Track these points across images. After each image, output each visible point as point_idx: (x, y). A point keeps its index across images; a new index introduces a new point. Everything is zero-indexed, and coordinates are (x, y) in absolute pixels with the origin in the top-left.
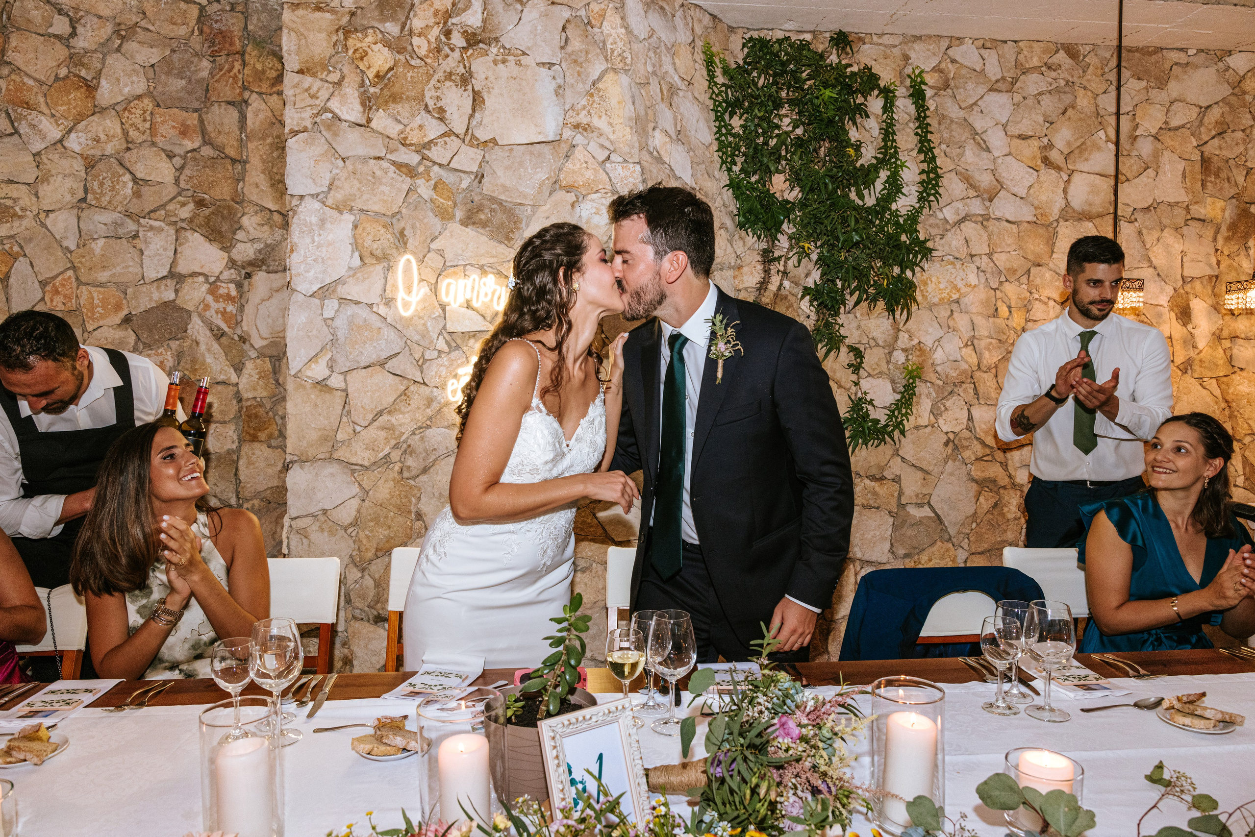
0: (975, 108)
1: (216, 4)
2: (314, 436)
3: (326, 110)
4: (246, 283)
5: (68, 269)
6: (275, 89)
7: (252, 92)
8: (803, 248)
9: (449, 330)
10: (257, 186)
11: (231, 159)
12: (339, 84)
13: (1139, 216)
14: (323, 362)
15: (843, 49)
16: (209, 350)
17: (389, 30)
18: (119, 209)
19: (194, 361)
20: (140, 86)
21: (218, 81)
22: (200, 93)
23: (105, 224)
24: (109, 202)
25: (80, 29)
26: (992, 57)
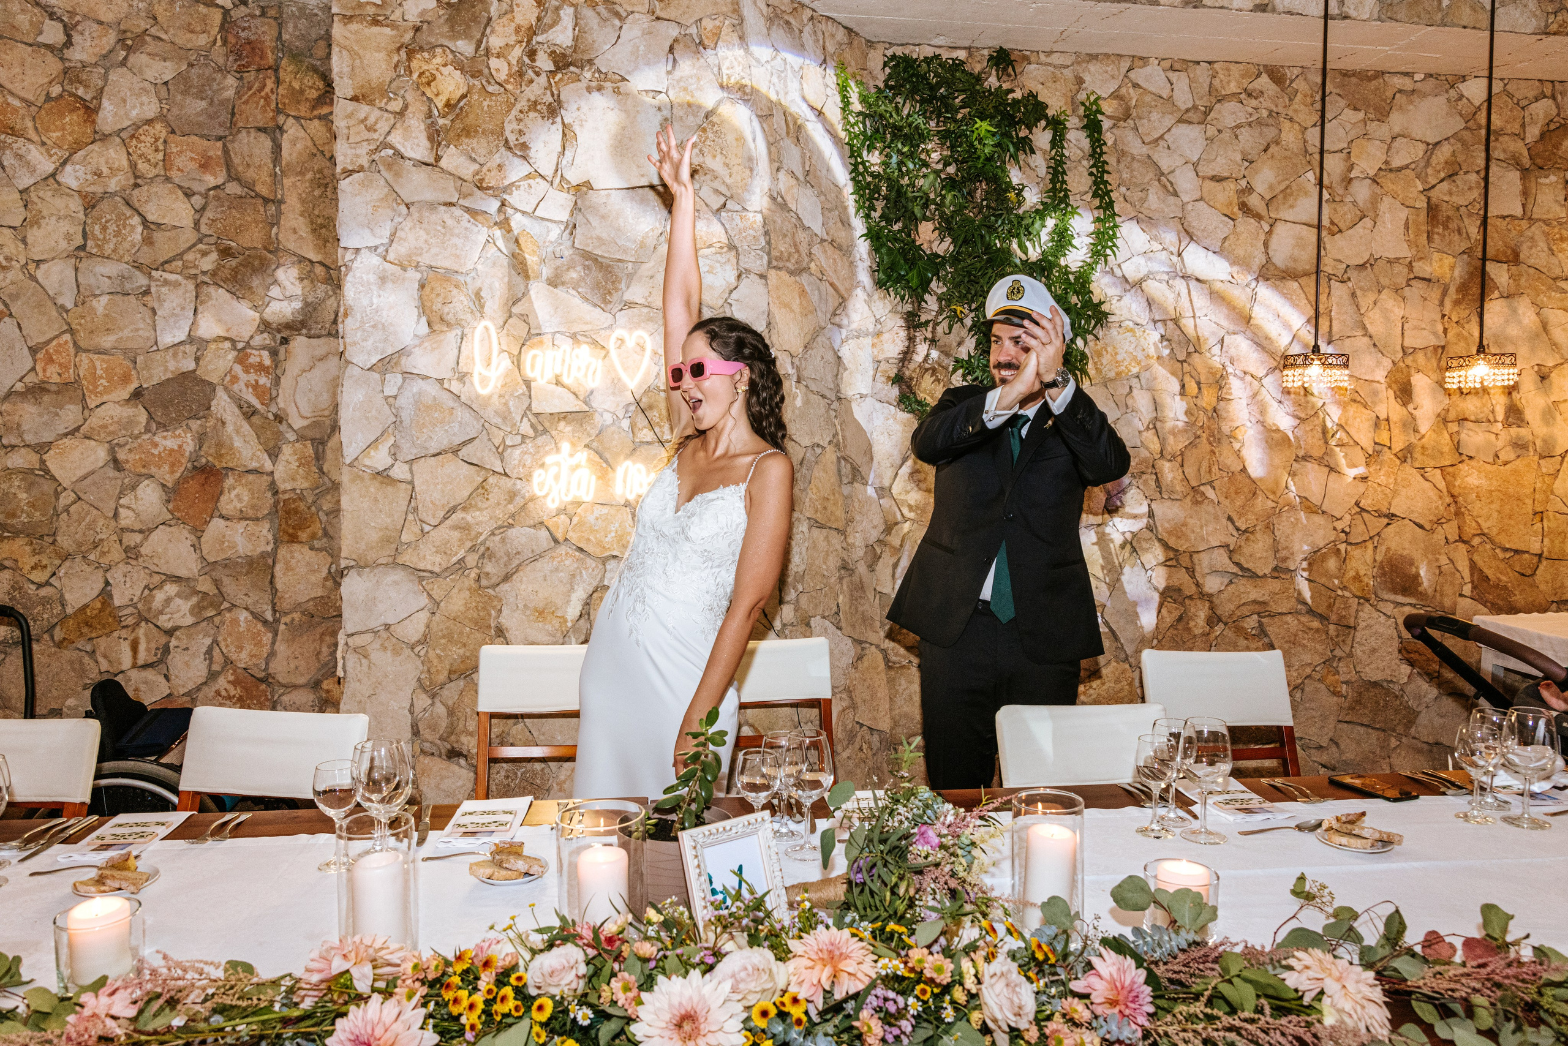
0: (1161, 143)
1: (242, 8)
2: (374, 536)
3: (385, 145)
4: (282, 350)
5: (64, 332)
6: (316, 113)
7: (288, 116)
8: (955, 311)
9: (535, 411)
10: (295, 231)
11: (264, 198)
12: (401, 114)
13: (1352, 274)
14: (384, 450)
15: (1005, 70)
16: (237, 432)
17: (462, 50)
18: (126, 258)
19: (220, 445)
20: (150, 108)
21: (246, 102)
22: (225, 117)
23: (109, 278)
24: (114, 251)
25: (76, 38)
26: (1181, 81)
